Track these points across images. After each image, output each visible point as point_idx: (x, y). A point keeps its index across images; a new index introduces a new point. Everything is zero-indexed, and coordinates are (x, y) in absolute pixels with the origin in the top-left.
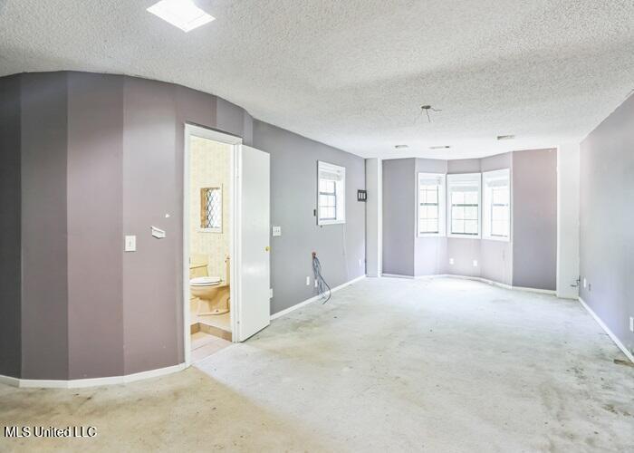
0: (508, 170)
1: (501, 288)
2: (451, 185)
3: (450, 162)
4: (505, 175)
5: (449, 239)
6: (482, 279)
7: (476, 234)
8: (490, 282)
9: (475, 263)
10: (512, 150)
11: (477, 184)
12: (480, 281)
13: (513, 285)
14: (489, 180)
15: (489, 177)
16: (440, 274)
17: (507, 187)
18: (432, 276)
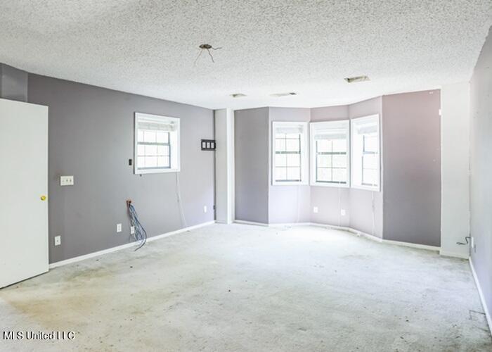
0: (377, 115)
1: (370, 240)
2: (314, 133)
3: (313, 110)
4: (374, 121)
5: (312, 187)
6: (351, 229)
7: (345, 183)
8: (359, 233)
9: (343, 213)
10: (382, 95)
11: (346, 131)
12: (348, 231)
13: (384, 238)
14: (359, 127)
15: (357, 124)
16: (300, 222)
17: (377, 134)
18: (290, 225)
